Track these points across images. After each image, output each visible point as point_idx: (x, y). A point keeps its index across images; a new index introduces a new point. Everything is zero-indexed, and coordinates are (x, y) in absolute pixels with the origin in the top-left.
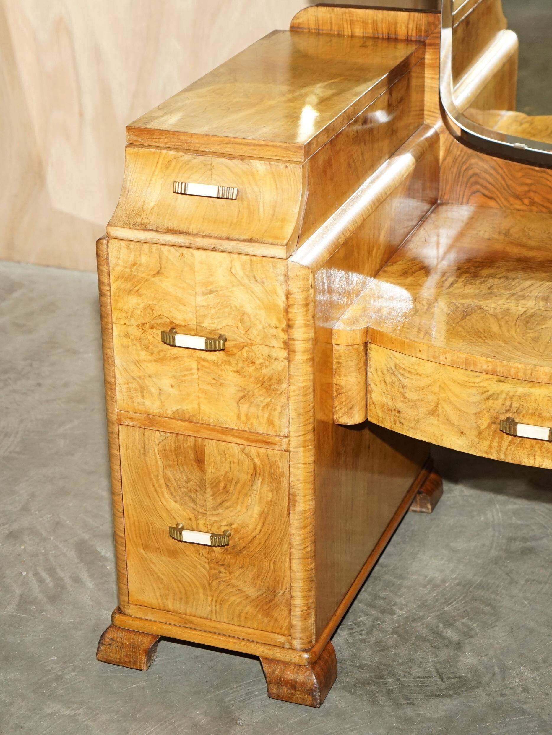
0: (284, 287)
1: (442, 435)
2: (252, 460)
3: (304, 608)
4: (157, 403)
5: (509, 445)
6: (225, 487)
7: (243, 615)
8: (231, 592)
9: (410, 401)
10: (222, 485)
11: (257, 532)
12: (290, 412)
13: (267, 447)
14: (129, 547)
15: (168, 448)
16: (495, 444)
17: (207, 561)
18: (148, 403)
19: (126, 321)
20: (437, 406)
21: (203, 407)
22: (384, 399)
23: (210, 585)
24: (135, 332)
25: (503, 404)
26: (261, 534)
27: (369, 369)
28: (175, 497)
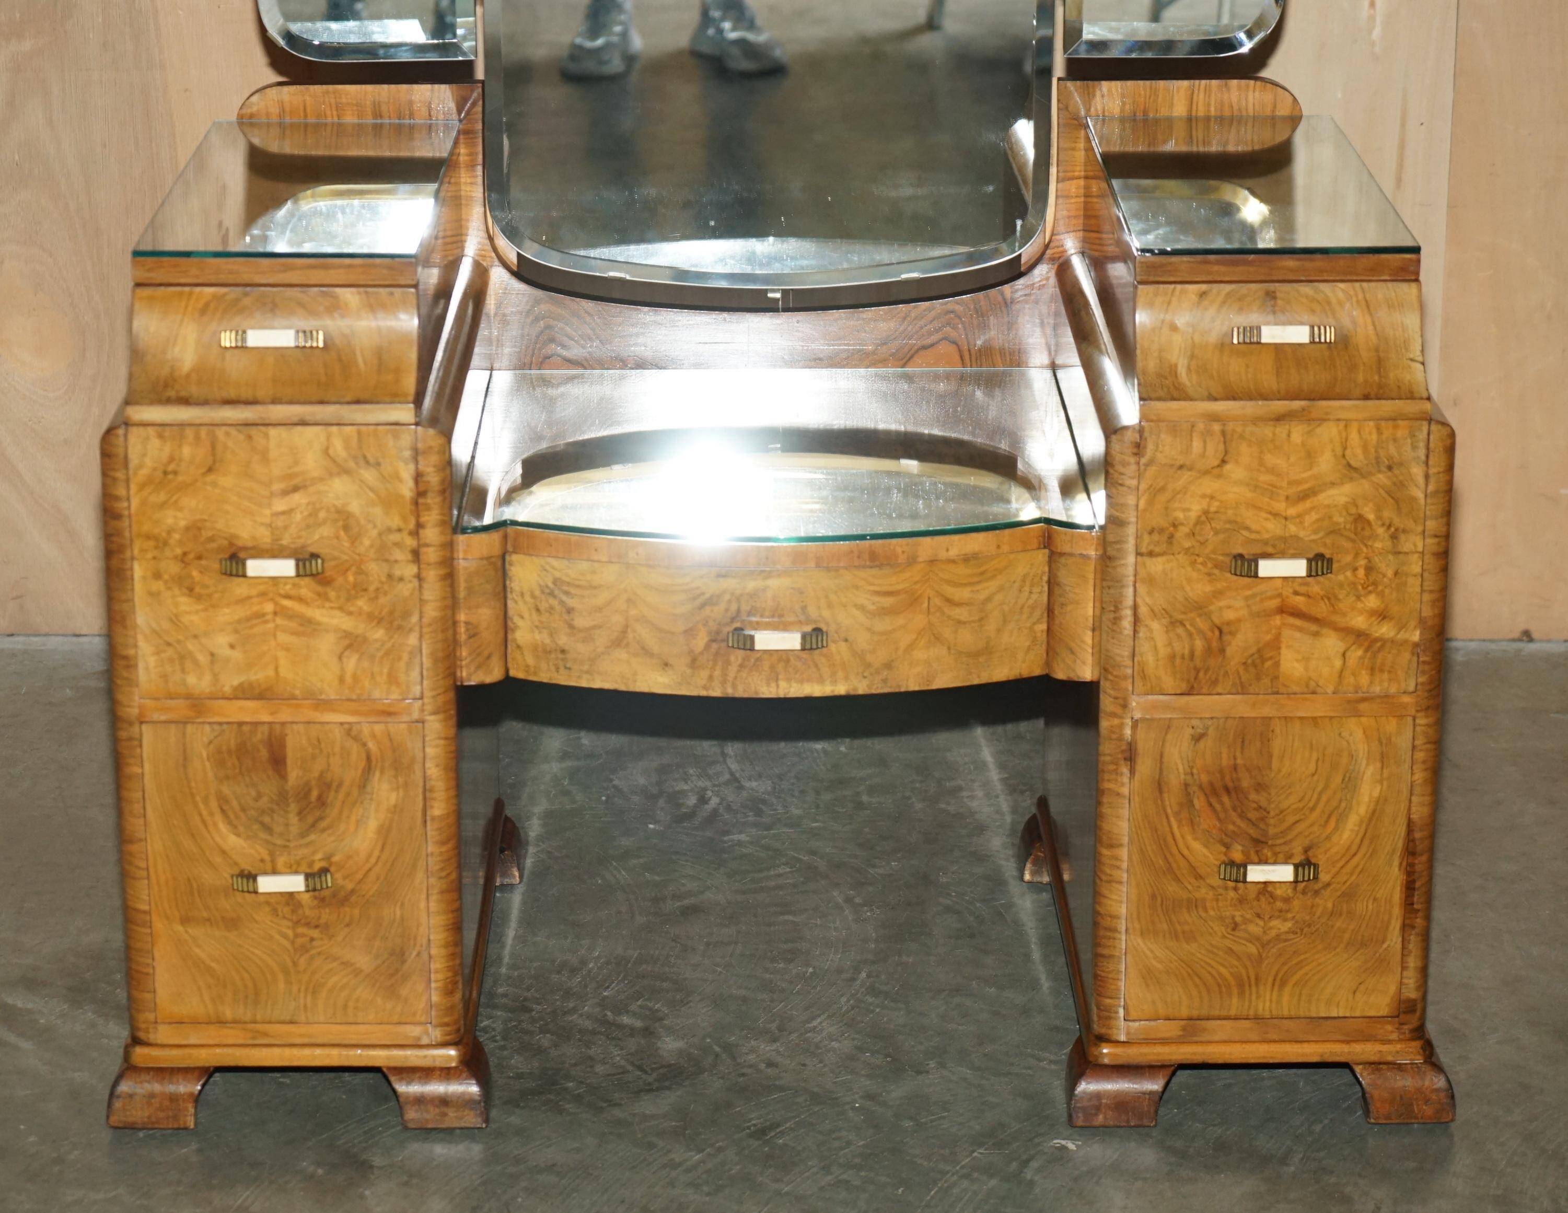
0: (412, 467)
1: (635, 674)
2: (364, 745)
3: (450, 974)
4: (208, 677)
5: (739, 671)
6: (319, 797)
7: (351, 1004)
8: (331, 970)
9: (580, 631)
10: (315, 794)
11: (373, 860)
12: (424, 659)
13: (389, 720)
14: (159, 925)
15: (224, 748)
16: (717, 673)
17: (290, 924)
18: (191, 680)
19: (156, 553)
20: (624, 632)
21: (283, 672)
22: (537, 636)
23: (295, 964)
24: (173, 568)
25: (727, 610)
26: (380, 864)
27: (509, 595)
28: (235, 827)
